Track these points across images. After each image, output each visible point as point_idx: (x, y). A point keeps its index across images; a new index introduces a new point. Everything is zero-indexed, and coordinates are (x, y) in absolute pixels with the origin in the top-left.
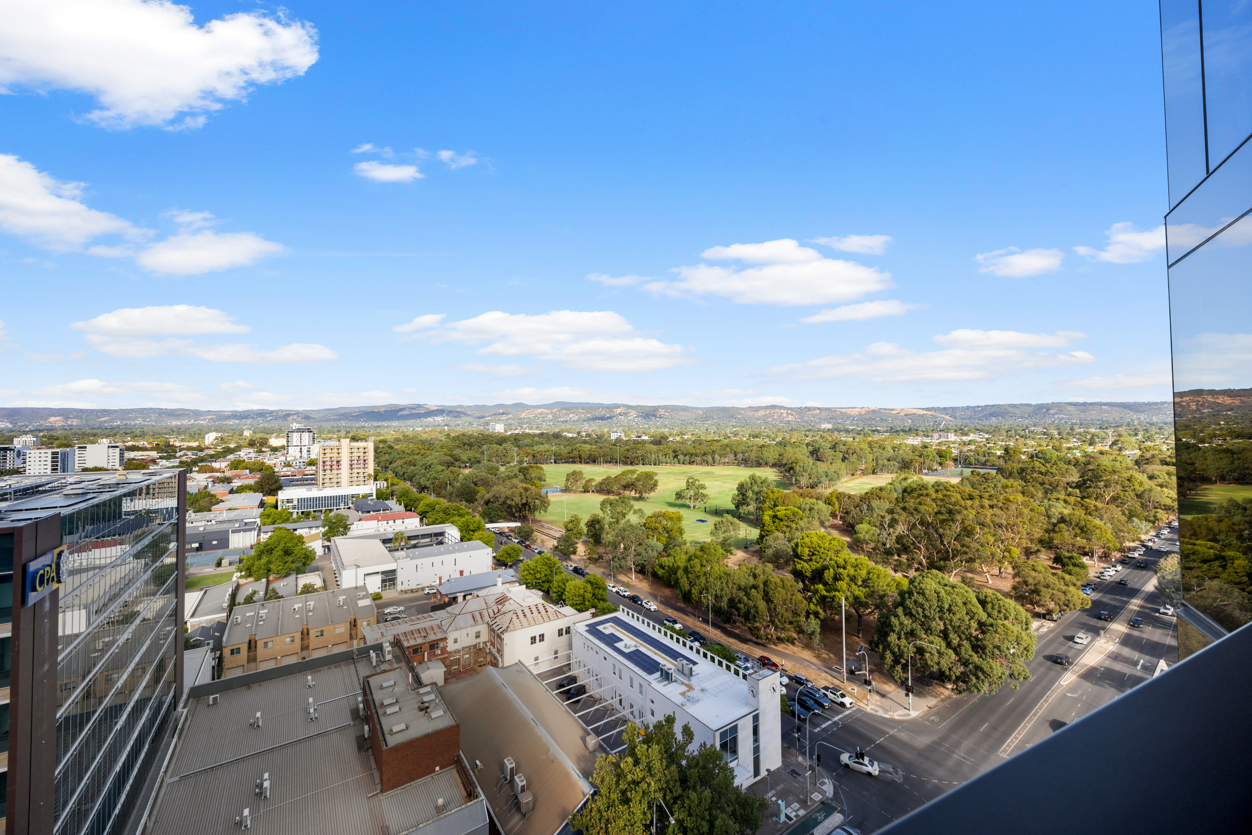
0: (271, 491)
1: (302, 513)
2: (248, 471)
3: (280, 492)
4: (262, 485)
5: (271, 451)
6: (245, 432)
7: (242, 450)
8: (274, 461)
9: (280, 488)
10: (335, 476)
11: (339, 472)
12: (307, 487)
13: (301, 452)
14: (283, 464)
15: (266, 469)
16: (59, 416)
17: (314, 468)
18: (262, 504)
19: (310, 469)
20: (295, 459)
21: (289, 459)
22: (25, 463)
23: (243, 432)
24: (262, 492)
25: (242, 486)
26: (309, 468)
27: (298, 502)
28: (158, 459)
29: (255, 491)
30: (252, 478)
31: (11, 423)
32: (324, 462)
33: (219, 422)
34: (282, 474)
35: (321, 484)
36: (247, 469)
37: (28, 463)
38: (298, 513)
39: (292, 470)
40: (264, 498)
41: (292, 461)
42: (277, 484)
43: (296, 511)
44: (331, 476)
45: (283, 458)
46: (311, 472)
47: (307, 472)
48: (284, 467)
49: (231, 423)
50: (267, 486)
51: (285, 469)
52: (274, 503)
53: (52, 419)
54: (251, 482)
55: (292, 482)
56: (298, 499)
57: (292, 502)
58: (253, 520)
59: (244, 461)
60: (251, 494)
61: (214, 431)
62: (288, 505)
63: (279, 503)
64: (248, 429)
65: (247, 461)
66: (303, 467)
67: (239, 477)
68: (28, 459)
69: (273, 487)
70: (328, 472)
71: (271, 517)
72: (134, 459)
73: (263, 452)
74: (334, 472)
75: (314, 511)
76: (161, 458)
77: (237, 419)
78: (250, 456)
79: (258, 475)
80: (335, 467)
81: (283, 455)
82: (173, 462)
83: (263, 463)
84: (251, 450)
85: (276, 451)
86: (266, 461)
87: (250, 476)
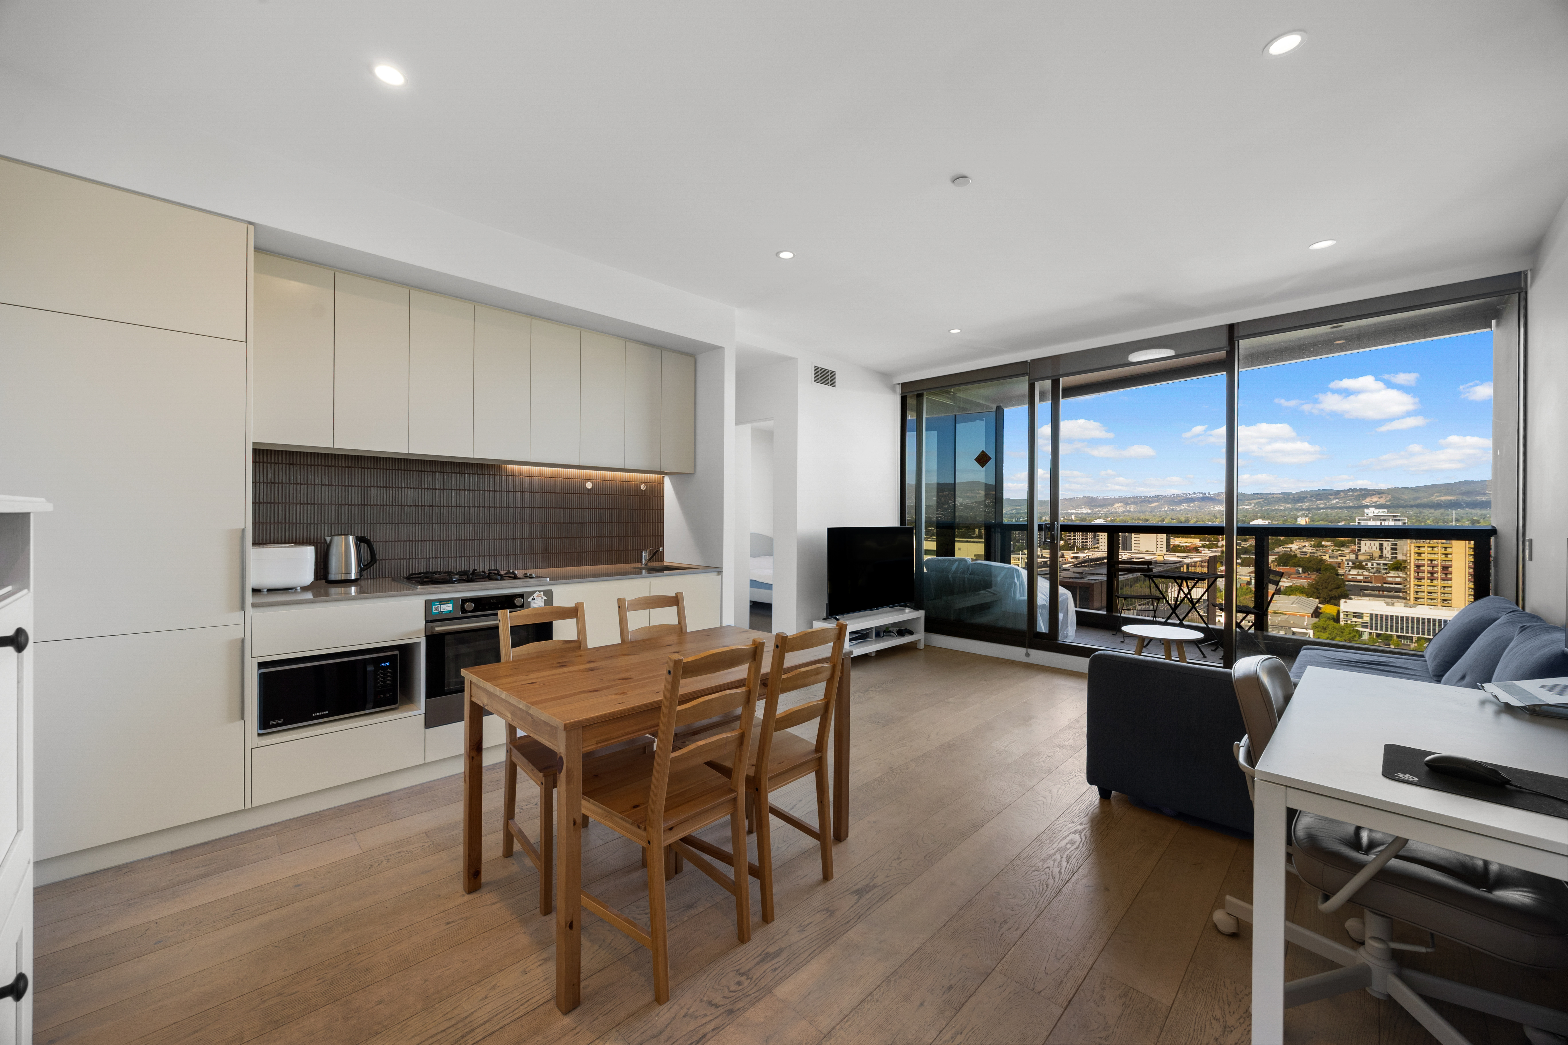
0: (1331, 598)
1: (1378, 635)
2: (1300, 569)
3: (1342, 601)
4: (1317, 589)
5: (1335, 546)
6: (1299, 519)
7: (1295, 543)
8: (1339, 559)
9: (1346, 596)
10: (1439, 590)
11: (1446, 583)
12: (1389, 600)
13: (1381, 549)
14: (1351, 564)
15: (1326, 569)
16: (1121, 502)
17: (1401, 574)
18: (1317, 613)
19: (1393, 576)
20: (1372, 558)
21: (1361, 558)
22: (1098, 543)
23: (1296, 519)
24: (1318, 598)
25: (1291, 587)
26: (1392, 574)
27: (1371, 619)
28: (1200, 547)
29: (1309, 595)
30: (1306, 578)
31: (1090, 509)
32: (1418, 567)
33: (1266, 508)
34: (1350, 577)
35: (1412, 599)
36: (1299, 566)
37: (1100, 544)
38: (1370, 633)
39: (1366, 573)
40: (1319, 605)
41: (1365, 561)
42: (1339, 590)
43: (1368, 630)
44: (1431, 589)
45: (1353, 557)
46: (1398, 580)
47: (1390, 579)
48: (1352, 568)
49: (1282, 508)
50: (1325, 591)
51: (1354, 572)
52: (1335, 614)
53: (1117, 505)
54: (1303, 582)
55: (1361, 591)
56: (1371, 615)
57: (1361, 617)
58: (1304, 631)
59: (1295, 556)
60: (1304, 598)
61: (1260, 518)
62: (1354, 619)
63: (1342, 616)
64: (1303, 515)
65: (1299, 555)
66: (1383, 571)
67: (1289, 576)
68: (1100, 540)
69: (1335, 593)
70: (1426, 582)
71: (1329, 632)
72: (1179, 546)
73: (1323, 546)
74: (1439, 583)
75: (1399, 637)
76: (1203, 546)
77: (1289, 503)
78: (1304, 550)
79: (1314, 576)
80: (1439, 575)
81: (1352, 552)
82: (1215, 552)
83: (1322, 561)
84: (1307, 544)
85: (1343, 546)
86: (1326, 558)
87: (1303, 576)
